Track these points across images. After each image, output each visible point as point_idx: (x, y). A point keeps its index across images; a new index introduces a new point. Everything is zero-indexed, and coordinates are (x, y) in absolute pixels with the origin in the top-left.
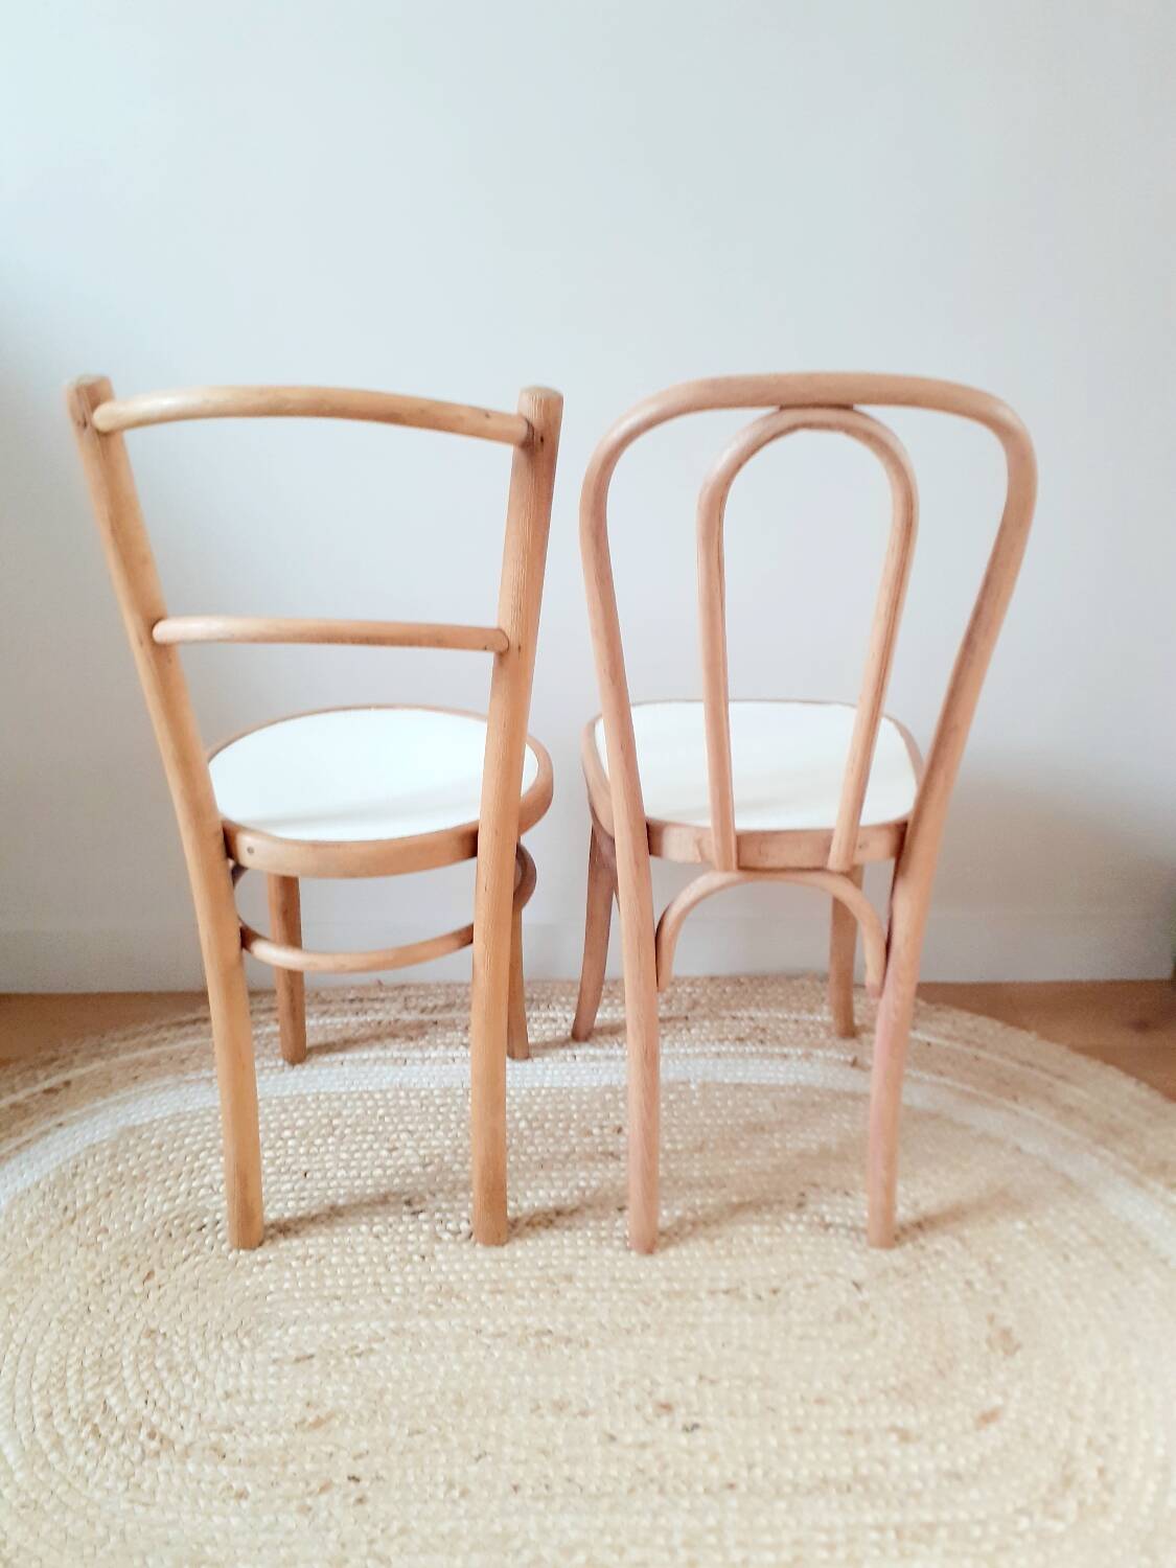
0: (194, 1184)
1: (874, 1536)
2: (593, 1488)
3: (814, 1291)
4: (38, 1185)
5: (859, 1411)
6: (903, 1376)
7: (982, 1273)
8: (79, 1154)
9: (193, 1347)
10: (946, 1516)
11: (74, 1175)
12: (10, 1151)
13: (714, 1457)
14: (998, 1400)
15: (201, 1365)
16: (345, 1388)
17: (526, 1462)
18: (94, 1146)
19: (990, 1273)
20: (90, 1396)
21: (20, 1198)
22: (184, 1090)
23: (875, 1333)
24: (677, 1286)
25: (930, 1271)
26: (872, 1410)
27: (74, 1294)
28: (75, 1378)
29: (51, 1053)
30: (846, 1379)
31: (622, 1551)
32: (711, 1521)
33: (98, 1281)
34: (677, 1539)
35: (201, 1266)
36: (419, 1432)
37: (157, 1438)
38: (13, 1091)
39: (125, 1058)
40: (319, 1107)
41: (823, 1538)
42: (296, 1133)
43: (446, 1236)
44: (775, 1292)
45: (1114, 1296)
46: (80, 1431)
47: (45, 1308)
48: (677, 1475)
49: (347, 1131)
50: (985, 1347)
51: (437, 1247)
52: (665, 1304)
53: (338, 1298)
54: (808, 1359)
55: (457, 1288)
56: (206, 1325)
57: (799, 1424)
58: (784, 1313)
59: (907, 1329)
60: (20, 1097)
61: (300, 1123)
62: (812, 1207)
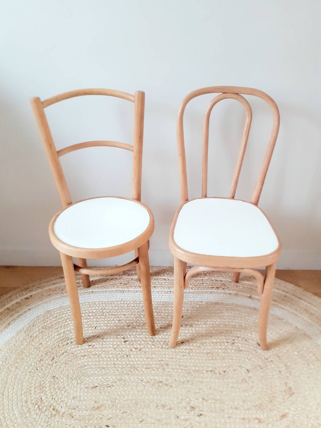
0: (65, 330)
3: (236, 372)
4: (24, 328)
5: (247, 412)
6: (260, 401)
7: (284, 368)
8: (34, 319)
9: (65, 382)
11: (33, 326)
12: (16, 317)
13: (206, 425)
14: (287, 411)
15: (67, 388)
16: (105, 397)
17: (154, 424)
18: (38, 316)
19: (286, 368)
20: (37, 396)
21: (18, 333)
22: (63, 299)
23: (253, 387)
24: (197, 369)
25: (269, 367)
26: (251, 412)
27: (33, 364)
28: (33, 390)
29: (27, 286)
30: (244, 402)
33: (40, 360)
35: (67, 356)
36: (125, 412)
37: (55, 410)
38: (17, 298)
39: (47, 288)
40: (99, 306)
42: (93, 314)
44: (224, 372)
46: (35, 407)
47: (26, 368)
49: (107, 314)
50: (284, 393)
51: (131, 353)
52: (194, 374)
53: (104, 368)
54: (233, 395)
55: (136, 366)
56: (68, 375)
57: (230, 415)
58: (227, 379)
59: (262, 386)
60: (18, 300)
61: (94, 311)
62: (236, 344)
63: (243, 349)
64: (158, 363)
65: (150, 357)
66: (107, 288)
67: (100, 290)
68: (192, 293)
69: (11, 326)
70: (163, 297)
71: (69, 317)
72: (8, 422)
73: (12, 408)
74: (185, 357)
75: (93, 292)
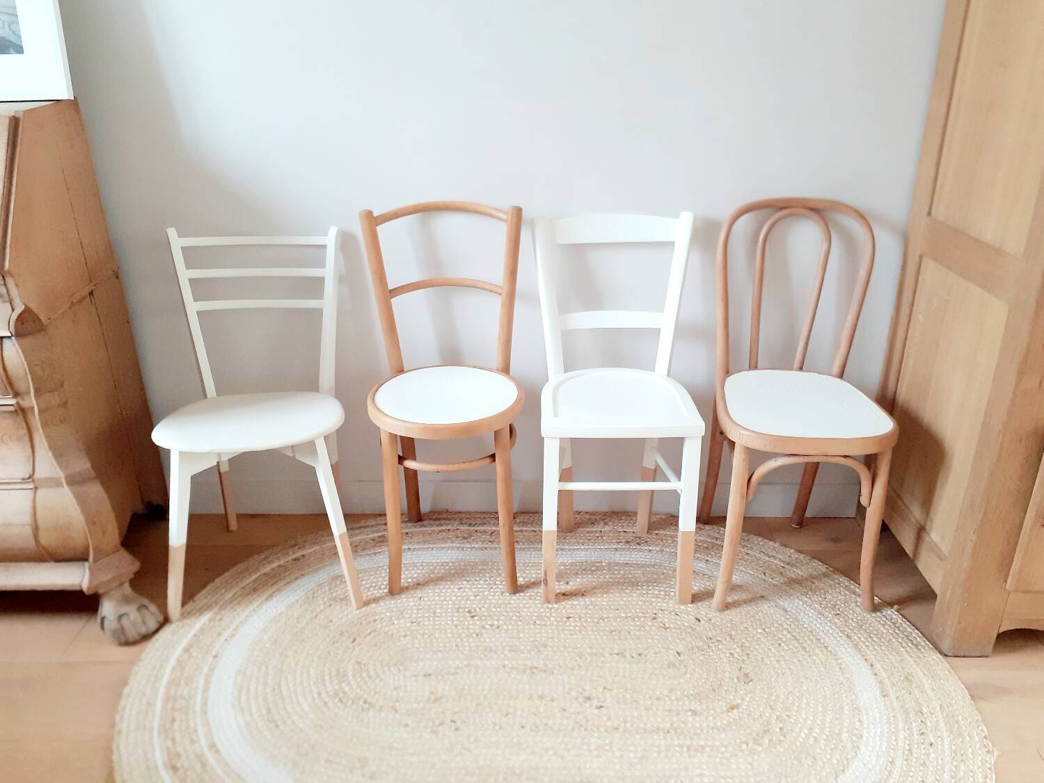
1: (678, 749)
2: (556, 728)
3: (659, 655)
4: (297, 601)
5: (675, 703)
6: (696, 690)
7: (738, 650)
8: (314, 588)
9: (378, 669)
10: (710, 743)
11: (313, 597)
12: (282, 586)
13: (609, 718)
14: (739, 701)
15: (383, 676)
16: (446, 687)
17: (527, 717)
18: (321, 585)
19: (742, 650)
20: (336, 687)
21: (290, 607)
22: (359, 560)
23: (685, 673)
24: (594, 651)
25: (714, 648)
26: (681, 703)
27: (322, 647)
28: (328, 680)
29: (293, 542)
30: (671, 691)
31: (568, 751)
32: (607, 741)
33: (332, 642)
34: (593, 747)
36: (480, 705)
37: (367, 703)
38: (278, 559)
40: (424, 569)
41: (655, 749)
42: (414, 580)
43: (488, 627)
44: (640, 655)
45: (799, 661)
46: (334, 700)
47: (310, 652)
48: (593, 724)
50: (736, 680)
51: (483, 631)
52: (589, 658)
53: (440, 651)
54: (654, 682)
55: (494, 648)
56: (383, 661)
57: (648, 707)
58: (644, 663)
59: (701, 672)
60: (282, 562)
61: (415, 576)
62: (659, 620)
63: (672, 626)
64: (530, 644)
65: (515, 636)
66: (434, 543)
67: (421, 546)
68: (583, 550)
69: (275, 599)
70: (533, 556)
71: (374, 585)
72: (295, 718)
73: (298, 701)
74: (574, 637)
75: (409, 549)
